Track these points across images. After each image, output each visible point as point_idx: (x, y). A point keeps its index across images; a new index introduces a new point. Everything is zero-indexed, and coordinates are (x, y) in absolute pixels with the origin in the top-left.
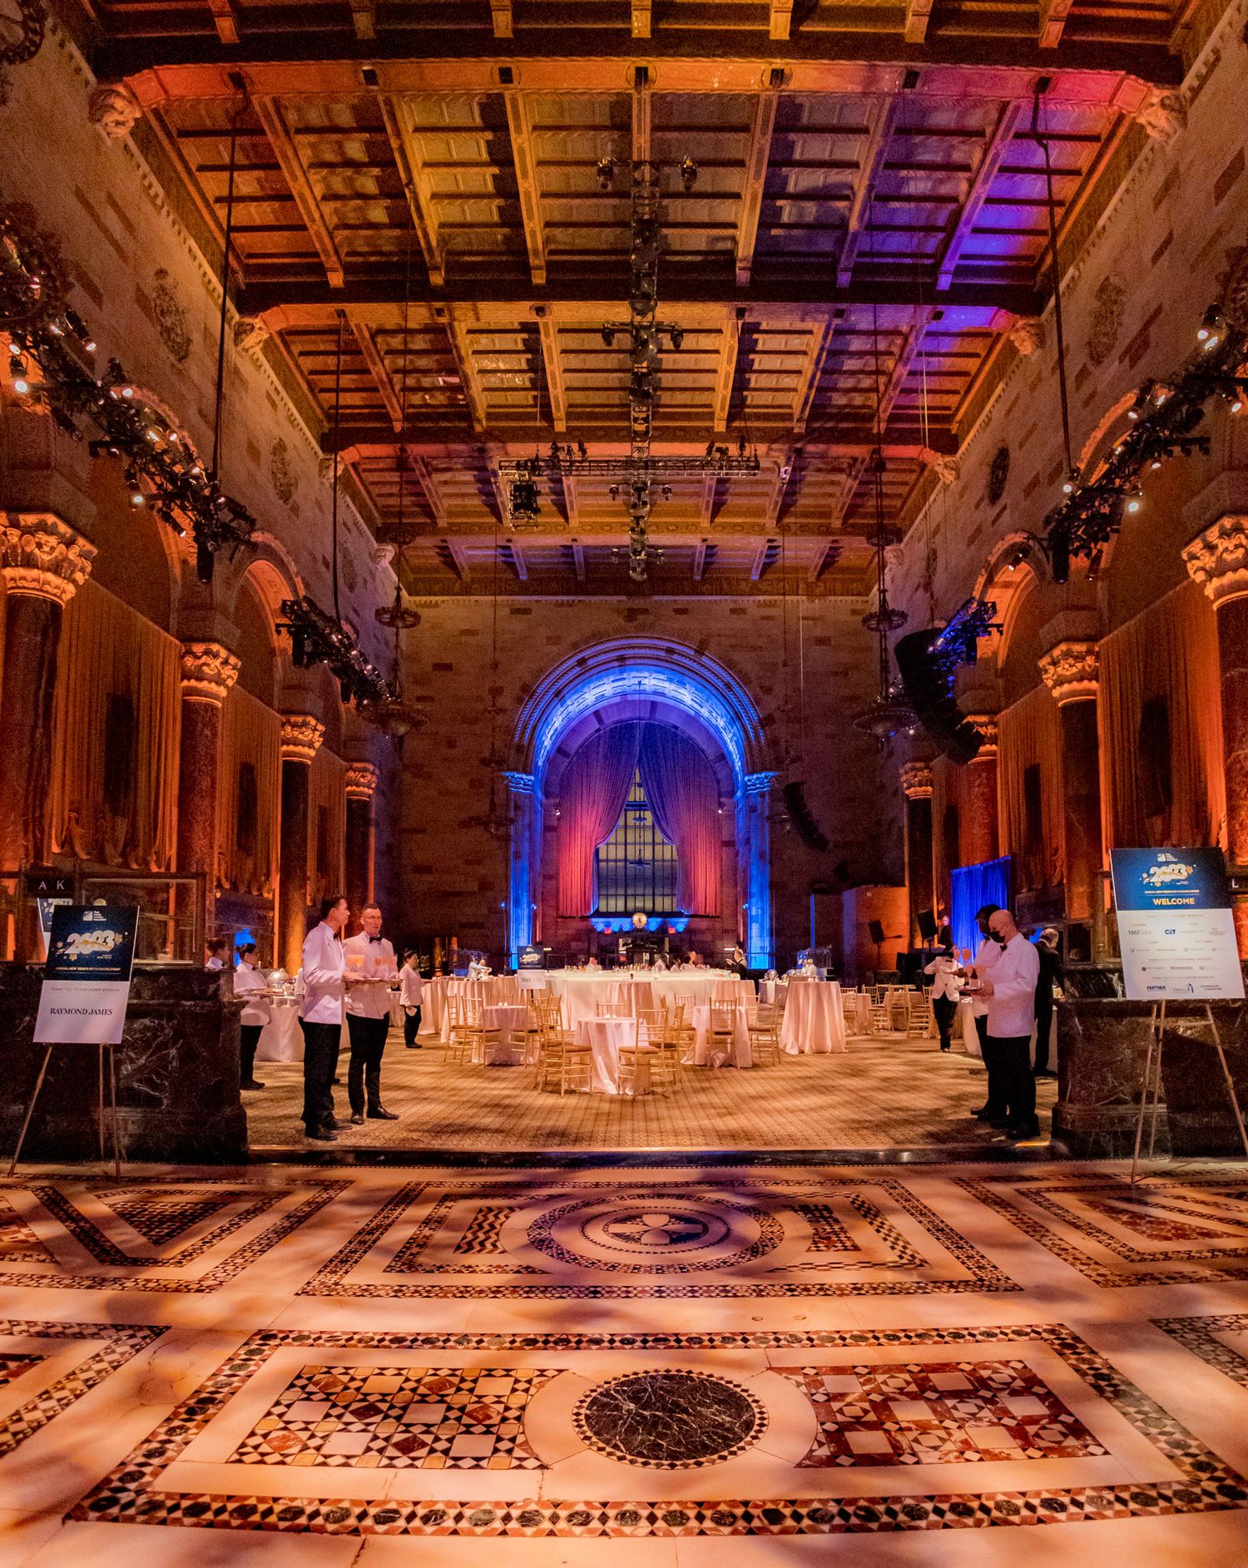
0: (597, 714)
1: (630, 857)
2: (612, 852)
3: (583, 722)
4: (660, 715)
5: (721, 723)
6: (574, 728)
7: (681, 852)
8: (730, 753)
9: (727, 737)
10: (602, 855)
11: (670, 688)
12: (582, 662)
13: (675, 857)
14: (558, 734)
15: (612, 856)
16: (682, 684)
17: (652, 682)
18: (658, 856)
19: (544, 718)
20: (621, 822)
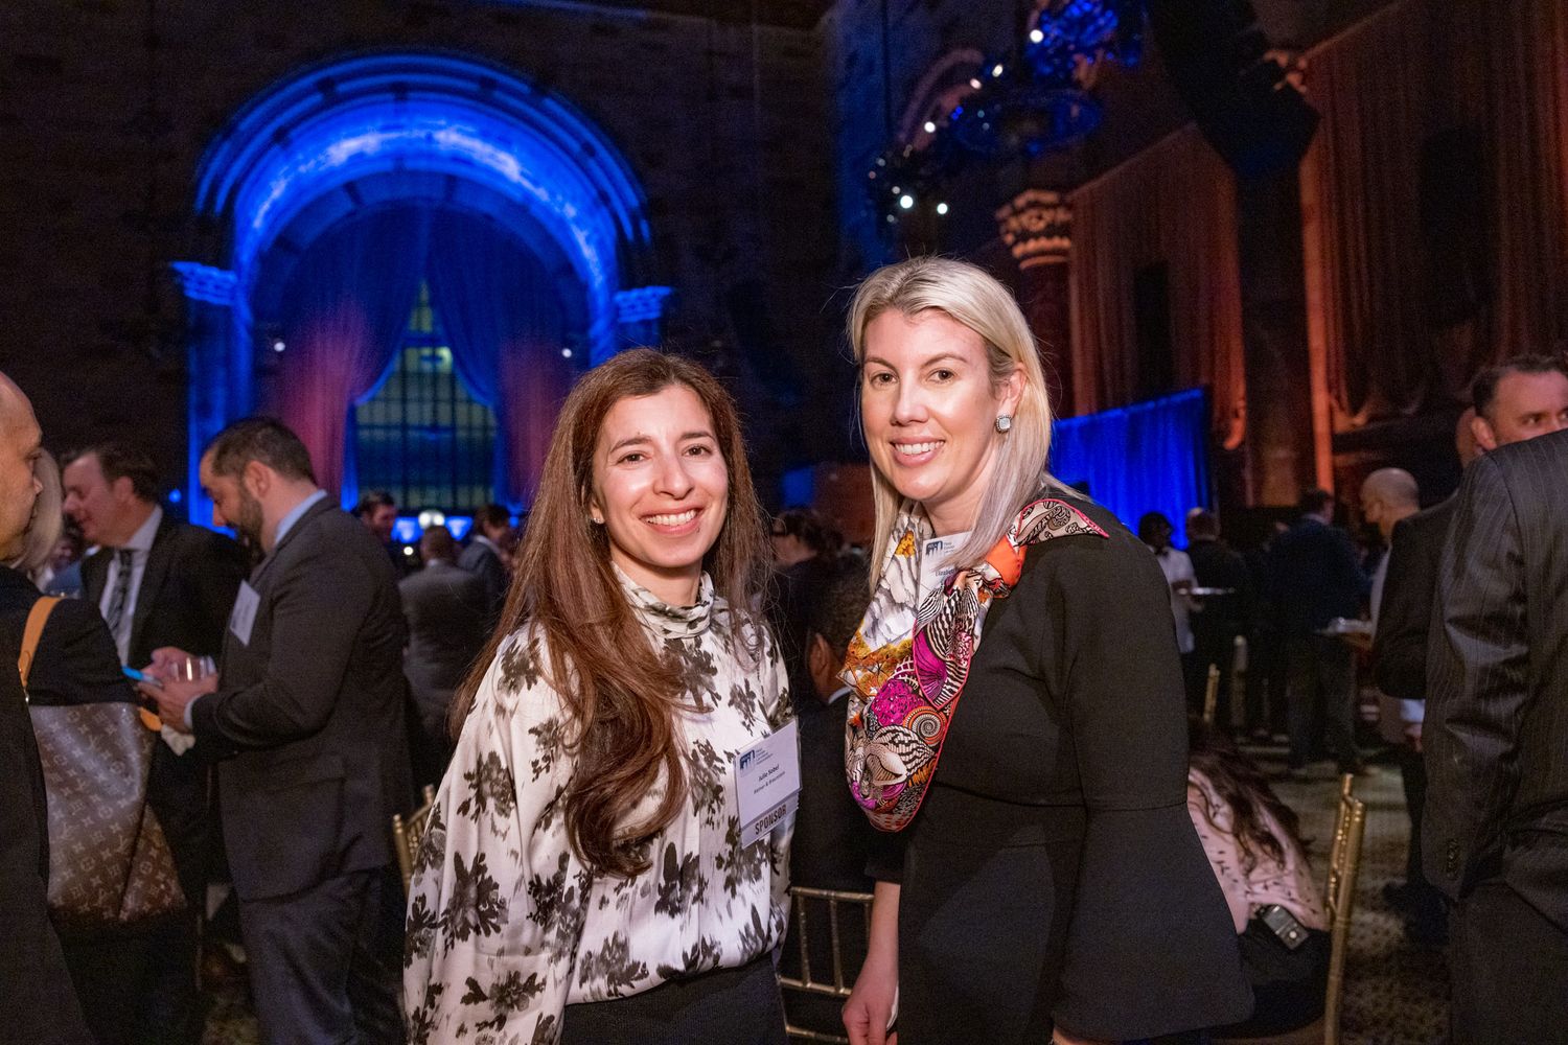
0: (350, 187)
1: (413, 419)
2: (378, 412)
3: (326, 199)
4: (464, 198)
5: (571, 211)
6: (308, 205)
7: (501, 415)
8: (584, 263)
9: (580, 236)
10: (363, 417)
11: (480, 149)
12: (326, 86)
13: (492, 421)
14: (276, 212)
15: (379, 419)
16: (504, 143)
17: (452, 137)
18: (462, 420)
19: (253, 176)
20: (396, 365)
